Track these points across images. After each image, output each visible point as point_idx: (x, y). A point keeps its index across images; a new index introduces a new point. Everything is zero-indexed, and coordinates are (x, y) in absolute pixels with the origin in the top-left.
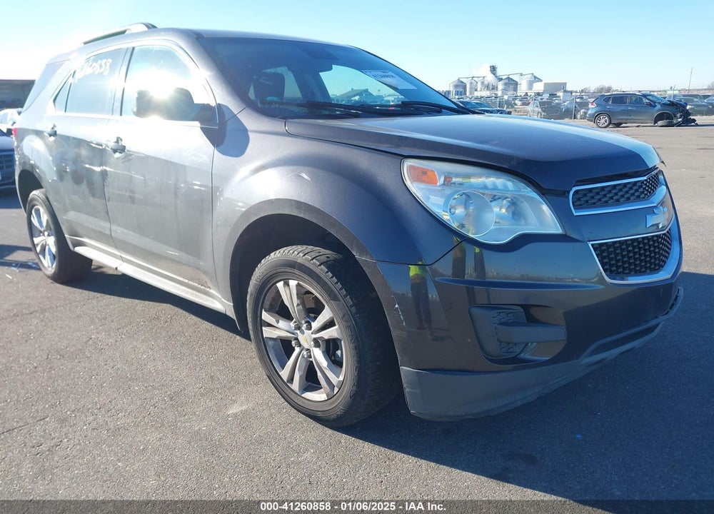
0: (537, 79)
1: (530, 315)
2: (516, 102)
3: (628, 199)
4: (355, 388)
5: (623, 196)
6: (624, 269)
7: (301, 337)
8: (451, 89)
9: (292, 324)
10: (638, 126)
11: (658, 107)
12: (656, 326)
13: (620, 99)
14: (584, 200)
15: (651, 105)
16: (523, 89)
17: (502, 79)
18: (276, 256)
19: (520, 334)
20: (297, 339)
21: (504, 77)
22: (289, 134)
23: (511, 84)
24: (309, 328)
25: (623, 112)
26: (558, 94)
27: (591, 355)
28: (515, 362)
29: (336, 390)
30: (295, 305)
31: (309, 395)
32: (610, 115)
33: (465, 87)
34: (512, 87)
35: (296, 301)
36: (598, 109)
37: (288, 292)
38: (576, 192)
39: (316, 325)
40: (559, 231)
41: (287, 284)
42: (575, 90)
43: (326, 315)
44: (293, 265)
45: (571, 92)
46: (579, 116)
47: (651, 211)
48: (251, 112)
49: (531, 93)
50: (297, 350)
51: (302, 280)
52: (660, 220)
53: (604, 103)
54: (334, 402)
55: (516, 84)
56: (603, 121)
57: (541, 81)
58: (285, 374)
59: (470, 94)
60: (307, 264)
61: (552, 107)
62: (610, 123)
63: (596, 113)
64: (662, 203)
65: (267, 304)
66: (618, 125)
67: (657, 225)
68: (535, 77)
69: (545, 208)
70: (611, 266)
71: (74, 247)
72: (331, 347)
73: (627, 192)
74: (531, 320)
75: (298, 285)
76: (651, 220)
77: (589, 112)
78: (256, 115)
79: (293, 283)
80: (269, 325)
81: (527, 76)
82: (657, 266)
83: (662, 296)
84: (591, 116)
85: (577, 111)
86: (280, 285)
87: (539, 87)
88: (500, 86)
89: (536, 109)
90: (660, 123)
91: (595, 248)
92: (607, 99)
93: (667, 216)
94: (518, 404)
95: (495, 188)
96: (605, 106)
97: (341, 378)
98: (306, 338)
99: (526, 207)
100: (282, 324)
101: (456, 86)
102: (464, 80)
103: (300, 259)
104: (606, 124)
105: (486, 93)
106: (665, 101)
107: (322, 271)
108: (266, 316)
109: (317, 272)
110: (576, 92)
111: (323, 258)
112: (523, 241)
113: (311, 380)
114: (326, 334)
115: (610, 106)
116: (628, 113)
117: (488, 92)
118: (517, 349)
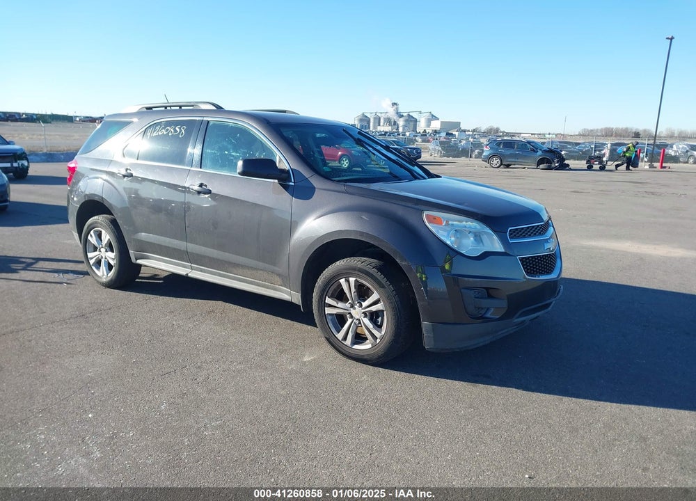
0: (434, 118)
1: (489, 293)
2: (417, 138)
3: (535, 234)
4: (393, 338)
5: (532, 233)
6: (534, 271)
7: (352, 311)
8: (356, 122)
9: (348, 305)
10: (524, 168)
11: (540, 153)
12: (550, 304)
13: (509, 144)
14: (515, 234)
15: (534, 151)
16: (421, 126)
17: (402, 116)
18: (340, 264)
19: (486, 303)
20: (350, 313)
21: (404, 114)
22: (346, 192)
23: (411, 121)
24: (361, 306)
25: (511, 156)
26: (454, 133)
27: (518, 318)
28: (483, 318)
29: (378, 341)
30: (352, 293)
31: (356, 347)
32: (501, 157)
33: (369, 121)
34: (412, 123)
35: (353, 290)
36: (491, 151)
37: (348, 285)
38: (510, 230)
39: (365, 304)
40: (503, 250)
41: (348, 281)
42: (468, 129)
43: (375, 296)
44: (354, 269)
45: (465, 131)
46: (474, 156)
47: (546, 241)
48: (318, 176)
49: (429, 131)
50: (350, 321)
51: (360, 278)
52: (551, 246)
53: (496, 147)
54: (376, 349)
55: (416, 121)
56: (495, 162)
57: (438, 119)
58: (340, 336)
59: (375, 128)
60: (365, 268)
61: (450, 146)
62: (501, 164)
63: (489, 155)
64: (551, 237)
65: (330, 292)
66: (508, 166)
67: (550, 248)
68: (433, 116)
69: (495, 237)
70: (528, 269)
71: (136, 260)
72: (374, 317)
73: (534, 231)
74: (490, 296)
75: (356, 281)
76: (547, 246)
77: (484, 154)
78: (321, 179)
79: (352, 280)
80: (330, 306)
81: (425, 114)
82: (550, 271)
83: (552, 287)
84: (486, 157)
85: (472, 151)
86: (342, 281)
87: (436, 125)
88: (401, 122)
89: (437, 148)
90: (542, 166)
91: (521, 259)
92: (499, 144)
93: (554, 244)
94: (481, 344)
95: (470, 227)
96: (497, 150)
97: (383, 333)
98: (357, 312)
99: (485, 238)
100: (340, 305)
101: (361, 120)
102: (368, 115)
103: (359, 265)
104: (498, 165)
105: (388, 129)
106: (545, 147)
107: (374, 272)
108: (328, 300)
109: (371, 272)
110: (469, 131)
111: (373, 264)
112: (486, 255)
113: (359, 338)
114: (374, 308)
115: (501, 150)
116: (515, 156)
117: (390, 127)
118: (483, 312)
